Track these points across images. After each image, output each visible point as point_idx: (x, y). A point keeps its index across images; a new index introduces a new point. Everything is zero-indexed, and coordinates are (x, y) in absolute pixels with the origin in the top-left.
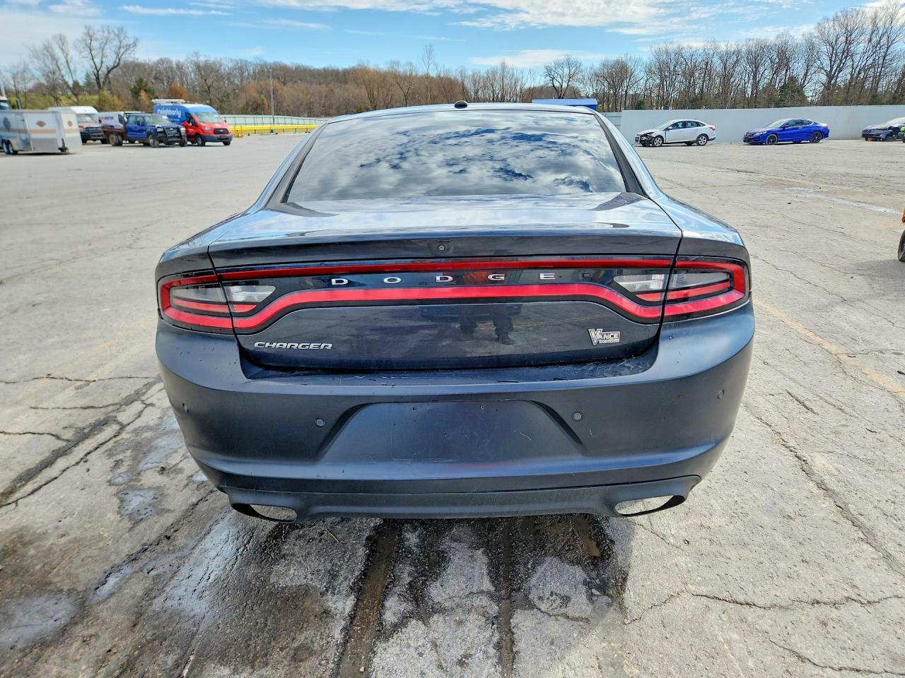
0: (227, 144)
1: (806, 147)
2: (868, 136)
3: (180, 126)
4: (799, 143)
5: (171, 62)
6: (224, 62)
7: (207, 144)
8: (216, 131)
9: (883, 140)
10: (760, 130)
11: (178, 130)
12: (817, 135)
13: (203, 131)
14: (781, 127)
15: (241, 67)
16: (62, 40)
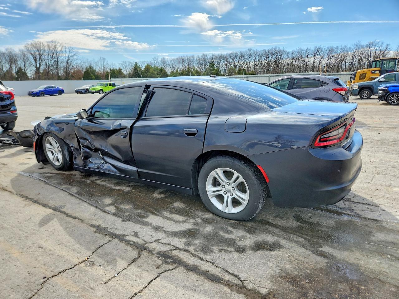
1: (56, 97)
2: (78, 92)
4: (53, 95)
9: (84, 93)
10: (36, 90)
12: (60, 92)
14: (45, 89)
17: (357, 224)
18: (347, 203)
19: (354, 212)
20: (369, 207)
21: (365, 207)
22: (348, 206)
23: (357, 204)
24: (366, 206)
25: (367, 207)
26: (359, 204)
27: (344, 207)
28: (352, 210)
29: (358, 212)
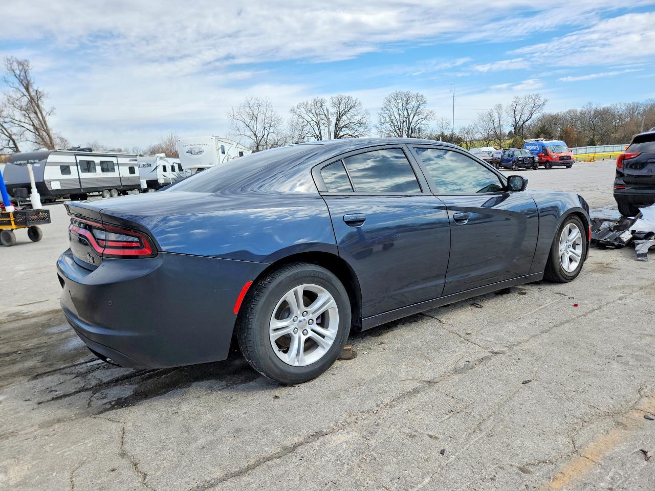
0: (569, 166)
3: (534, 156)
5: (576, 111)
6: (619, 107)
7: (552, 167)
8: (561, 158)
11: (533, 158)
13: (551, 159)
15: (633, 109)
16: (500, 107)
17: (62, 362)
18: (94, 383)
19: (75, 373)
20: (54, 395)
21: (60, 390)
22: (89, 377)
23: (78, 390)
24: (59, 393)
25: (57, 393)
26: (74, 391)
27: (95, 374)
28: (79, 375)
29: (69, 377)
